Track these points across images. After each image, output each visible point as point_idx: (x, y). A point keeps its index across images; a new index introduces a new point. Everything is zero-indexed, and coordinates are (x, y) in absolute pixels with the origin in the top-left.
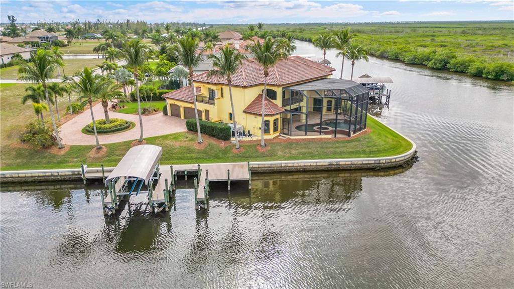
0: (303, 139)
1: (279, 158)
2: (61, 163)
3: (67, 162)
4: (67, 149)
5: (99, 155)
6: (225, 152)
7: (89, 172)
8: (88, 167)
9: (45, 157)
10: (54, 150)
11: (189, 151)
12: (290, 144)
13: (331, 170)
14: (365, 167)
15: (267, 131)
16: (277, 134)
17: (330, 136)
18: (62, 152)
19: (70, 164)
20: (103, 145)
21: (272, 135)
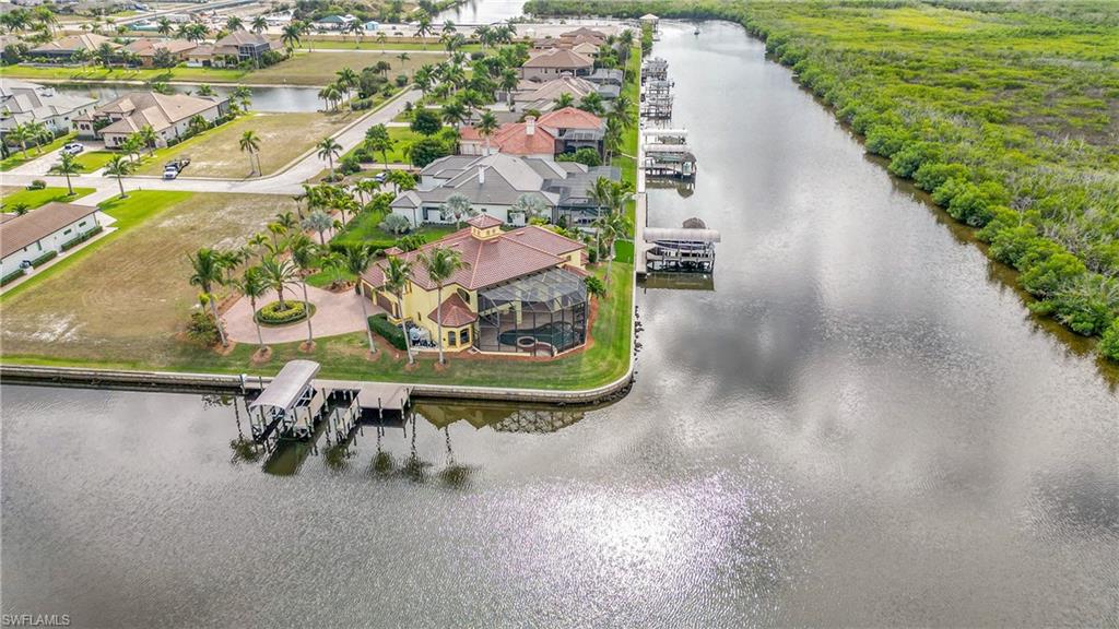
0: (495, 356)
1: (454, 382)
2: (223, 367)
3: (230, 365)
4: (231, 348)
5: (263, 359)
6: (397, 366)
7: (249, 381)
8: (249, 374)
9: (208, 357)
10: (219, 349)
11: (359, 361)
12: (477, 362)
13: (510, 401)
14: (548, 400)
15: (452, 343)
16: (468, 345)
17: (528, 355)
18: (226, 353)
19: (232, 369)
20: (269, 345)
21: (458, 348)
